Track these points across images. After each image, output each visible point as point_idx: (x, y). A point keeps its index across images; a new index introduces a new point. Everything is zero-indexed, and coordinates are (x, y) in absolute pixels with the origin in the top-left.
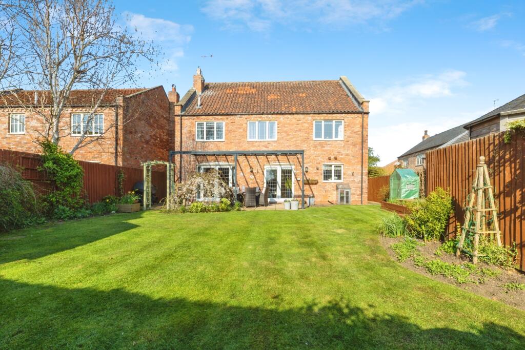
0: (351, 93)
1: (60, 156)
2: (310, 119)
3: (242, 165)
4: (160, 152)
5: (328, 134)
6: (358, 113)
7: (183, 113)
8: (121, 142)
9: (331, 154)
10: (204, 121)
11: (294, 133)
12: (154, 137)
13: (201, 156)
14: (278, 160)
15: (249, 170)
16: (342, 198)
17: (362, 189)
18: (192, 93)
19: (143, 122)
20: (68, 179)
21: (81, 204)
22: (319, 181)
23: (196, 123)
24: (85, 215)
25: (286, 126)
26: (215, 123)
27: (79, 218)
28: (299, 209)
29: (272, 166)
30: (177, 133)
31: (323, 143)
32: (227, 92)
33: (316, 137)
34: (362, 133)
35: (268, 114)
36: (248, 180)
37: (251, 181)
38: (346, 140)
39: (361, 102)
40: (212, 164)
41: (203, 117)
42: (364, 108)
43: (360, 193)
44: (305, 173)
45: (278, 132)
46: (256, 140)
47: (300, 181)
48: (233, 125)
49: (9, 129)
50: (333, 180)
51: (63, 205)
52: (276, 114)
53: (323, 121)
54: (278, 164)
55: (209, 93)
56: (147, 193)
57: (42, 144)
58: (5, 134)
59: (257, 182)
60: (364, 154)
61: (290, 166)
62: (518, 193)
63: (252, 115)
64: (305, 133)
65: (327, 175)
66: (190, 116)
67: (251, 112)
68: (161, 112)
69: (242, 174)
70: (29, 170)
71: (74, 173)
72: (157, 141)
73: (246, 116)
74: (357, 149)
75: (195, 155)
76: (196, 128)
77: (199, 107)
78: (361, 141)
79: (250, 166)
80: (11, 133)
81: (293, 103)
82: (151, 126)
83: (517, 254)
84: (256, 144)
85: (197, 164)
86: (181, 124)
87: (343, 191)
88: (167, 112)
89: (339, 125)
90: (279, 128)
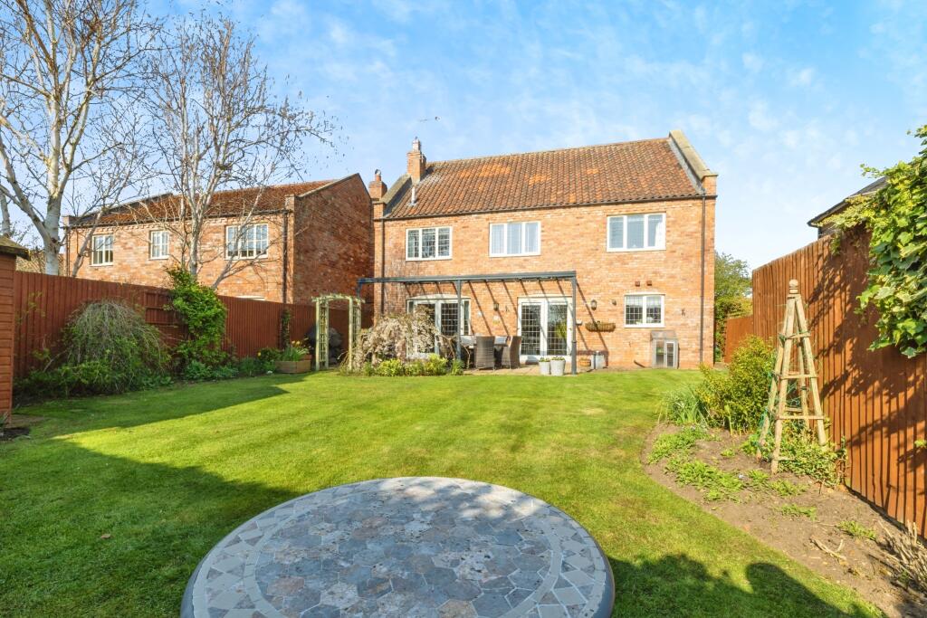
0: (686, 160)
1: (193, 289)
2: (600, 213)
3: (481, 299)
4: (354, 278)
5: (636, 239)
6: (694, 198)
7: (387, 215)
8: (291, 266)
9: (640, 276)
10: (419, 226)
11: (571, 241)
12: (346, 257)
13: (413, 285)
14: (543, 290)
15: (492, 307)
16: (660, 357)
17: (702, 339)
18: (404, 182)
19: (326, 234)
20: (204, 323)
21: (222, 359)
22: (617, 325)
23: (407, 230)
24: (227, 376)
25: (556, 228)
26: (437, 229)
27: (219, 379)
28: (565, 374)
29: (532, 300)
30: (378, 249)
31: (625, 256)
32: (462, 176)
33: (613, 245)
34: (703, 235)
35: (525, 210)
36: (490, 324)
37: (496, 326)
38: (669, 249)
39: (701, 177)
40: (431, 298)
41: (417, 221)
42: (706, 188)
43: (699, 347)
44: (591, 310)
45: (542, 241)
46: (505, 254)
47: (581, 325)
48: (465, 232)
49: (149, 252)
50: (645, 323)
51: (198, 360)
52: (539, 209)
53: (625, 217)
54: (543, 295)
55: (433, 179)
56: (321, 345)
57: (172, 273)
58: (145, 260)
59: (505, 327)
60: (706, 274)
61: (562, 299)
62: (848, 346)
63: (497, 212)
64: (592, 240)
65: (633, 314)
66: (397, 220)
67: (496, 207)
68: (356, 215)
69: (480, 313)
70: (155, 312)
71: (211, 313)
72: (349, 263)
73: (487, 216)
74: (692, 266)
75: (405, 283)
76: (407, 239)
77: (412, 204)
78: (700, 250)
79: (494, 300)
80: (152, 258)
81: (572, 186)
82: (339, 238)
83: (847, 458)
84: (505, 262)
85: (407, 296)
86: (384, 234)
87: (663, 344)
88: (366, 215)
89: (658, 222)
90: (544, 233)
